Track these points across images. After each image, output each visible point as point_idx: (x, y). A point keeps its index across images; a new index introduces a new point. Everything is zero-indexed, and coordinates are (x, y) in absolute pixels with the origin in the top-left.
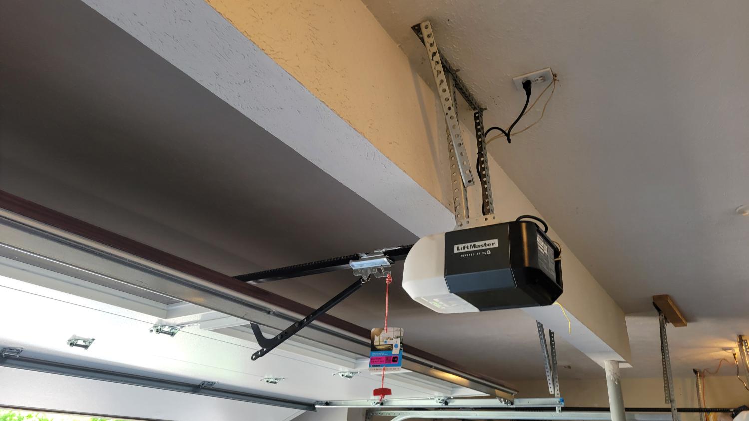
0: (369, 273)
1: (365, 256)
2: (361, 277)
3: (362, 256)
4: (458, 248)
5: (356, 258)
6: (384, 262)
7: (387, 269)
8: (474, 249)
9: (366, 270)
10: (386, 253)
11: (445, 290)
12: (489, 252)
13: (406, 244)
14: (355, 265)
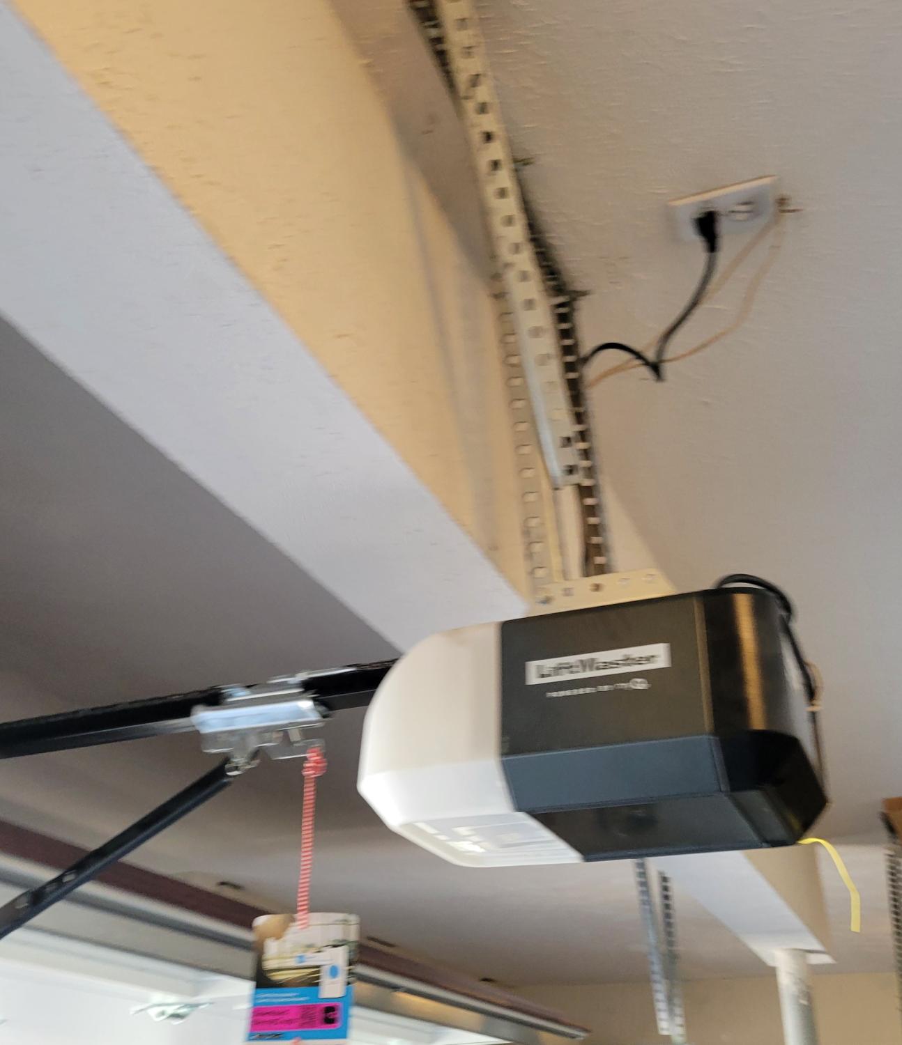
0: (254, 744)
1: (242, 694)
2: (227, 759)
3: (231, 696)
4: (538, 672)
5: (214, 699)
6: (301, 713)
7: (309, 732)
8: (589, 674)
9: (242, 734)
10: (308, 686)
11: (498, 801)
12: (640, 685)
13: (369, 658)
14: (208, 720)
